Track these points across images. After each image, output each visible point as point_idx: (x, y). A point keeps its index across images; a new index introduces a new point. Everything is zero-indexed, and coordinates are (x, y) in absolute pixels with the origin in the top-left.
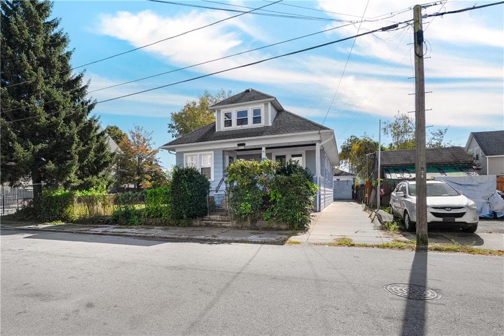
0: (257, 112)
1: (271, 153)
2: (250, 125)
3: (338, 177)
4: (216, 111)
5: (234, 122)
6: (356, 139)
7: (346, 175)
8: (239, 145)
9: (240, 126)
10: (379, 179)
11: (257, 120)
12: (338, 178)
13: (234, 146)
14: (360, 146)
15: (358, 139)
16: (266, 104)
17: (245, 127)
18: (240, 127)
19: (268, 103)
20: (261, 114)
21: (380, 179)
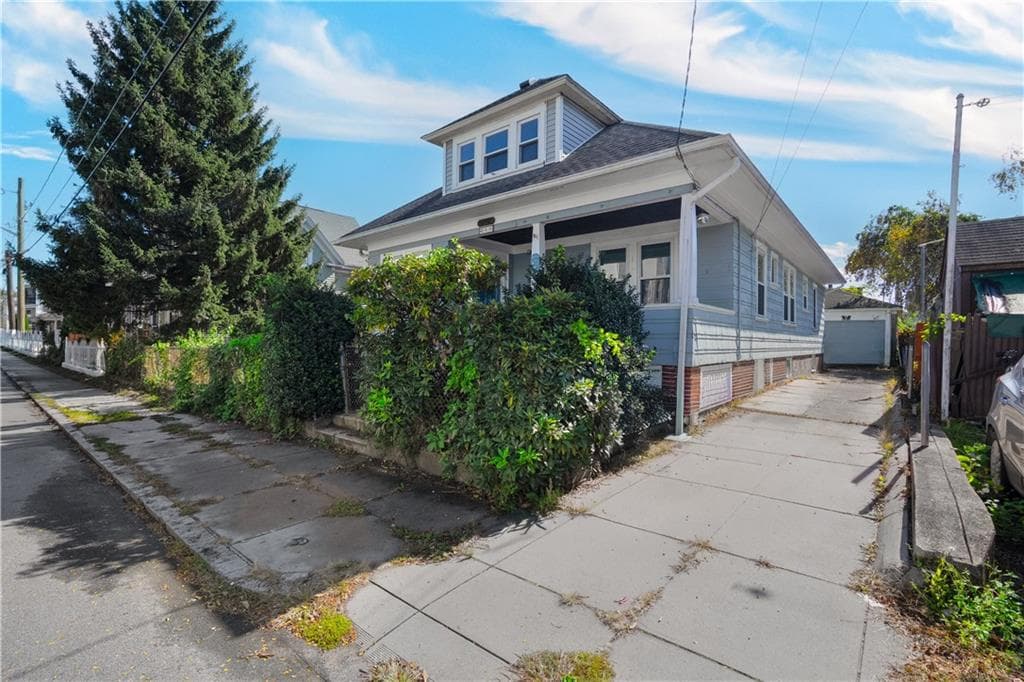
0: (529, 129)
1: (589, 245)
2: (514, 167)
3: (846, 313)
4: (445, 145)
5: (479, 167)
6: (904, 214)
7: (869, 306)
8: (482, 223)
9: (490, 175)
10: (949, 317)
11: (528, 151)
12: (847, 315)
13: (470, 226)
14: (914, 228)
15: (910, 214)
16: (550, 103)
17: (500, 174)
18: (490, 177)
19: (553, 101)
20: (539, 134)
21: (956, 318)
